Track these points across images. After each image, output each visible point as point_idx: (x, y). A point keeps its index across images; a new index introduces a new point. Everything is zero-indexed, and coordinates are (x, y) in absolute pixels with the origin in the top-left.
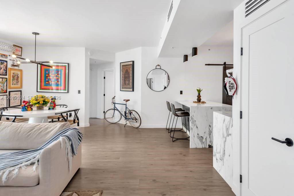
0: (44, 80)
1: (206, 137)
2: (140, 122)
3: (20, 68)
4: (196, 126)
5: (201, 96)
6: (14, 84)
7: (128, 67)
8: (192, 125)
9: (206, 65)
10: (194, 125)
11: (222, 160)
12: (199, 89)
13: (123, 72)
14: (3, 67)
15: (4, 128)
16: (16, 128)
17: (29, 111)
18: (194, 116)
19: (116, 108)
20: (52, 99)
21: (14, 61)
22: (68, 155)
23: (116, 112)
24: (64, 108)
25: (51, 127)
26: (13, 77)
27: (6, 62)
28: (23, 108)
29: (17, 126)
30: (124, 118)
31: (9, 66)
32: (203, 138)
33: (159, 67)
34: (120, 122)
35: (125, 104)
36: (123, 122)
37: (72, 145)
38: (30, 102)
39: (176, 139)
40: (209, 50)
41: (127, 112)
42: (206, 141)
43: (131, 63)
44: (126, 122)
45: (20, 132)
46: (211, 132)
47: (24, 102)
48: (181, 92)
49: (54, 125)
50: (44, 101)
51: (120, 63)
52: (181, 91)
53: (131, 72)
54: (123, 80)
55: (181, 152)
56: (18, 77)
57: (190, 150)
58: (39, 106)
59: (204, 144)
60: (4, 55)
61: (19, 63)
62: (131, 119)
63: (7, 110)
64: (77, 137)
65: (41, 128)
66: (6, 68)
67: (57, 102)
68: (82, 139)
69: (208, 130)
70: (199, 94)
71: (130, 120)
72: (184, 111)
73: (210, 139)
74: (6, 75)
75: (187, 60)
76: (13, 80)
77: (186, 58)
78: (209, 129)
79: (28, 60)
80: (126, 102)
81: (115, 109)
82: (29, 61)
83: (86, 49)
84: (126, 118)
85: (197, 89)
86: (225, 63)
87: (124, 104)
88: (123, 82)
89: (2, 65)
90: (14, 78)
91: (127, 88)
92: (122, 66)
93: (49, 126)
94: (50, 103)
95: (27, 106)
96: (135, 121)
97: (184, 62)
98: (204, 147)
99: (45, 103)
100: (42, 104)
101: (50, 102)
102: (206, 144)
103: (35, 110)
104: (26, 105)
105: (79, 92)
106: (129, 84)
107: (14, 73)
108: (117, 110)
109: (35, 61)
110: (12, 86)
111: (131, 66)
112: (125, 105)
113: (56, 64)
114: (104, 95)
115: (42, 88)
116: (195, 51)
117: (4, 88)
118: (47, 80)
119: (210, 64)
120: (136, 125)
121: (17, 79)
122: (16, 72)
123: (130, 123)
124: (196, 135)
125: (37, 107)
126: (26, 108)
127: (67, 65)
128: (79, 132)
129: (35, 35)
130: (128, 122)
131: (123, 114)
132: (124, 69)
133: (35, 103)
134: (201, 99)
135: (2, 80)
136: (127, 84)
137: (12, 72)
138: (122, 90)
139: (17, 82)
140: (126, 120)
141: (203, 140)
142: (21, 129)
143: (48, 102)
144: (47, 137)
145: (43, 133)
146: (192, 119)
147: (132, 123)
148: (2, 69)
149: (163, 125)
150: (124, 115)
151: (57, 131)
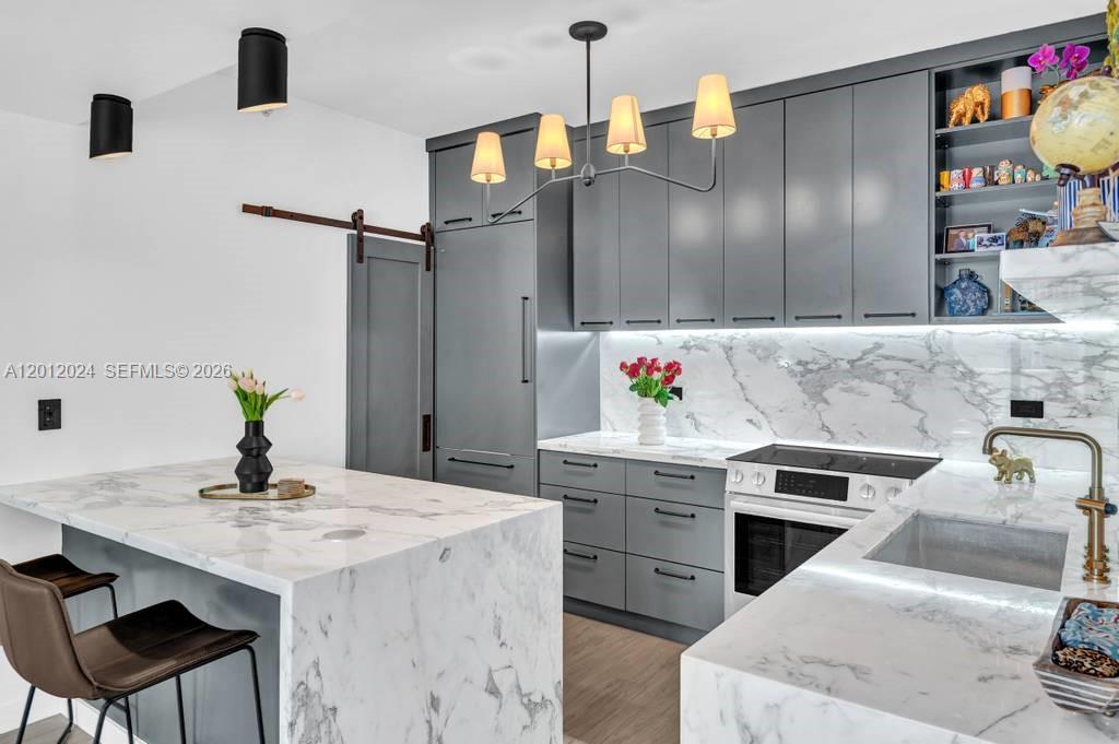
5: (269, 444)
9: (247, 209)
18: (318, 674)
48: (51, 416)
52: (43, 404)
70: (255, 428)
85: (239, 391)
86: (359, 216)
134: (269, 468)
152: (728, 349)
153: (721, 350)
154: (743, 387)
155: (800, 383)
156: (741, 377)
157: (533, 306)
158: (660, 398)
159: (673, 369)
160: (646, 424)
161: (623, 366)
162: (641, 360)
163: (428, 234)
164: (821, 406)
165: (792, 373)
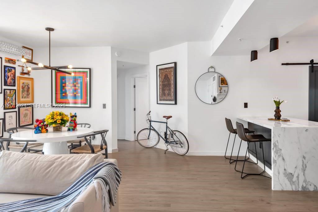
0: (60, 91)
1: (298, 175)
2: (187, 148)
3: (30, 77)
4: (281, 158)
5: (281, 111)
6: (24, 97)
7: (167, 70)
8: (276, 156)
9: (283, 64)
10: (279, 156)
12: (278, 101)
13: (161, 78)
14: (11, 75)
15: (13, 162)
16: (30, 162)
17: (43, 133)
18: (278, 143)
19: (153, 127)
20: (72, 117)
21: (24, 67)
22: (105, 207)
23: (152, 132)
24: (86, 128)
25: (76, 162)
26: (23, 88)
27: (15, 68)
28: (36, 130)
29: (31, 158)
30: (164, 142)
31: (18, 74)
32: (293, 176)
33: (212, 70)
34: (157, 147)
35: (166, 122)
36: (162, 145)
37: (109, 192)
38: (44, 121)
39: (246, 175)
40: (287, 42)
41: (168, 133)
42: (298, 179)
43: (173, 65)
44: (167, 147)
45: (34, 169)
46: (306, 167)
47: (37, 121)
48: (246, 105)
49: (81, 159)
50: (62, 120)
51: (157, 66)
52: (245, 103)
53: (172, 78)
54: (161, 90)
55: (261, 197)
56: (29, 88)
57: (272, 194)
58: (56, 126)
59: (295, 185)
60: (12, 60)
61: (29, 69)
62: (175, 143)
63: (17, 132)
64: (114, 176)
65: (64, 162)
66: (14, 76)
67: (78, 121)
68: (121, 179)
69: (302, 164)
70: (278, 108)
71: (172, 145)
72: (253, 132)
73: (305, 177)
74: (15, 86)
75: (257, 59)
76: (23, 92)
77: (254, 55)
78: (303, 162)
79: (41, 65)
80: (167, 119)
81: (151, 129)
82: (43, 66)
83: (112, 48)
84: (167, 141)
85: (274, 101)
86: (312, 61)
87: (164, 123)
88: (161, 91)
89: (10, 73)
90: (24, 90)
91: (167, 100)
92: (160, 69)
93: (74, 159)
94: (69, 122)
95: (41, 127)
96: (180, 146)
97: (251, 61)
98: (294, 190)
99: (63, 122)
100: (59, 124)
101: (70, 120)
102: (298, 185)
103: (50, 132)
104: (40, 125)
105: (104, 106)
106: (169, 94)
107: (23, 83)
108: (154, 130)
109: (50, 66)
110: (22, 100)
111: (172, 70)
112: (166, 124)
113: (75, 70)
114: (135, 109)
115: (58, 101)
116: (274, 44)
117: (12, 103)
118: (63, 90)
119: (289, 63)
120: (181, 151)
121: (28, 91)
122: (26, 81)
123: (172, 148)
124: (282, 171)
125: (54, 127)
126: (40, 129)
127: (88, 70)
128: (116, 169)
129: (49, 31)
130: (169, 147)
131: (163, 135)
132: (162, 74)
133: (51, 123)
134: (280, 116)
135: (10, 92)
136: (166, 95)
137: (22, 81)
138: (159, 102)
139: (28, 95)
140: (167, 144)
141: (293, 178)
142: (36, 164)
143: (67, 121)
144: (72, 177)
145: (67, 171)
146: (275, 146)
147: (175, 148)
148: (10, 78)
149: (219, 151)
150: (164, 138)
151: (87, 167)
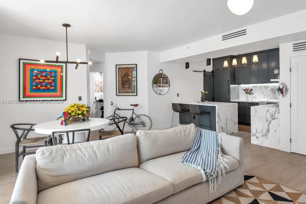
0: (30, 84)
2: (150, 126)
7: (128, 70)
9: (193, 71)
11: (265, 136)
13: (120, 75)
17: (68, 124)
18: (219, 113)
19: (117, 115)
35: (133, 109)
42: (225, 130)
43: (134, 66)
48: (178, 95)
51: (116, 65)
53: (133, 76)
54: (120, 84)
69: (226, 122)
73: (227, 128)
75: (189, 68)
77: (188, 65)
83: (87, 47)
84: (132, 124)
86: (205, 70)
87: (130, 110)
91: (127, 93)
92: (119, 68)
97: (186, 69)
105: (80, 98)
106: (130, 88)
109: (67, 60)
111: (133, 69)
116: (209, 62)
118: (35, 84)
119: (196, 71)
123: (136, 128)
124: (220, 127)
126: (67, 121)
127: (64, 65)
129: (66, 28)
132: (122, 72)
136: (127, 88)
138: (119, 94)
152: (260, 87)
153: (259, 87)
154: (263, 92)
155: (272, 92)
156: (262, 91)
157: (230, 82)
158: (250, 94)
159: (251, 90)
160: (247, 98)
161: (243, 90)
162: (246, 89)
163: (212, 72)
164: (275, 95)
165: (271, 90)
